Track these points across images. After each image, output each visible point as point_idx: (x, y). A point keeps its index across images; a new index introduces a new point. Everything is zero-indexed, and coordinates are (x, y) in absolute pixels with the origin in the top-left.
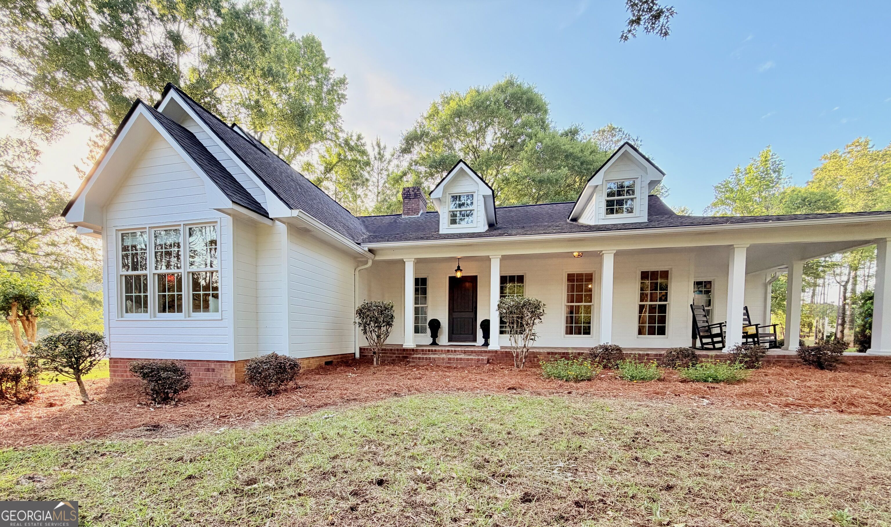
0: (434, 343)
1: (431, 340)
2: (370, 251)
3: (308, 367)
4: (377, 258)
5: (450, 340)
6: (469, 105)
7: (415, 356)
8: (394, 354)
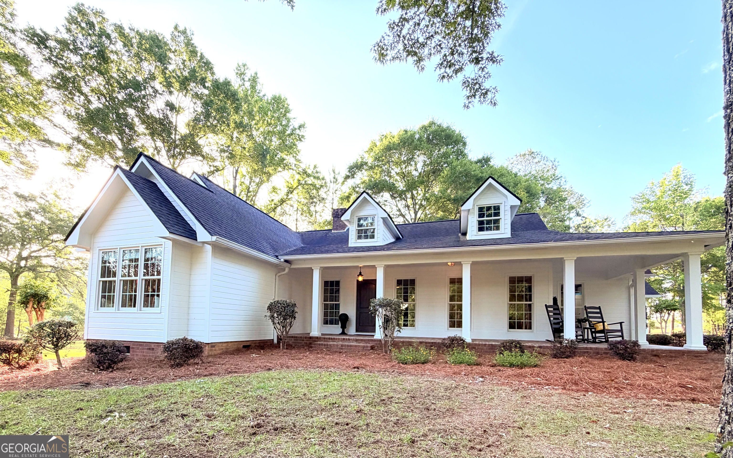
0: (343, 333)
1: (340, 331)
2: (286, 261)
3: (227, 349)
4: (293, 267)
5: (357, 331)
6: (397, 142)
7: (319, 343)
8: (303, 340)
